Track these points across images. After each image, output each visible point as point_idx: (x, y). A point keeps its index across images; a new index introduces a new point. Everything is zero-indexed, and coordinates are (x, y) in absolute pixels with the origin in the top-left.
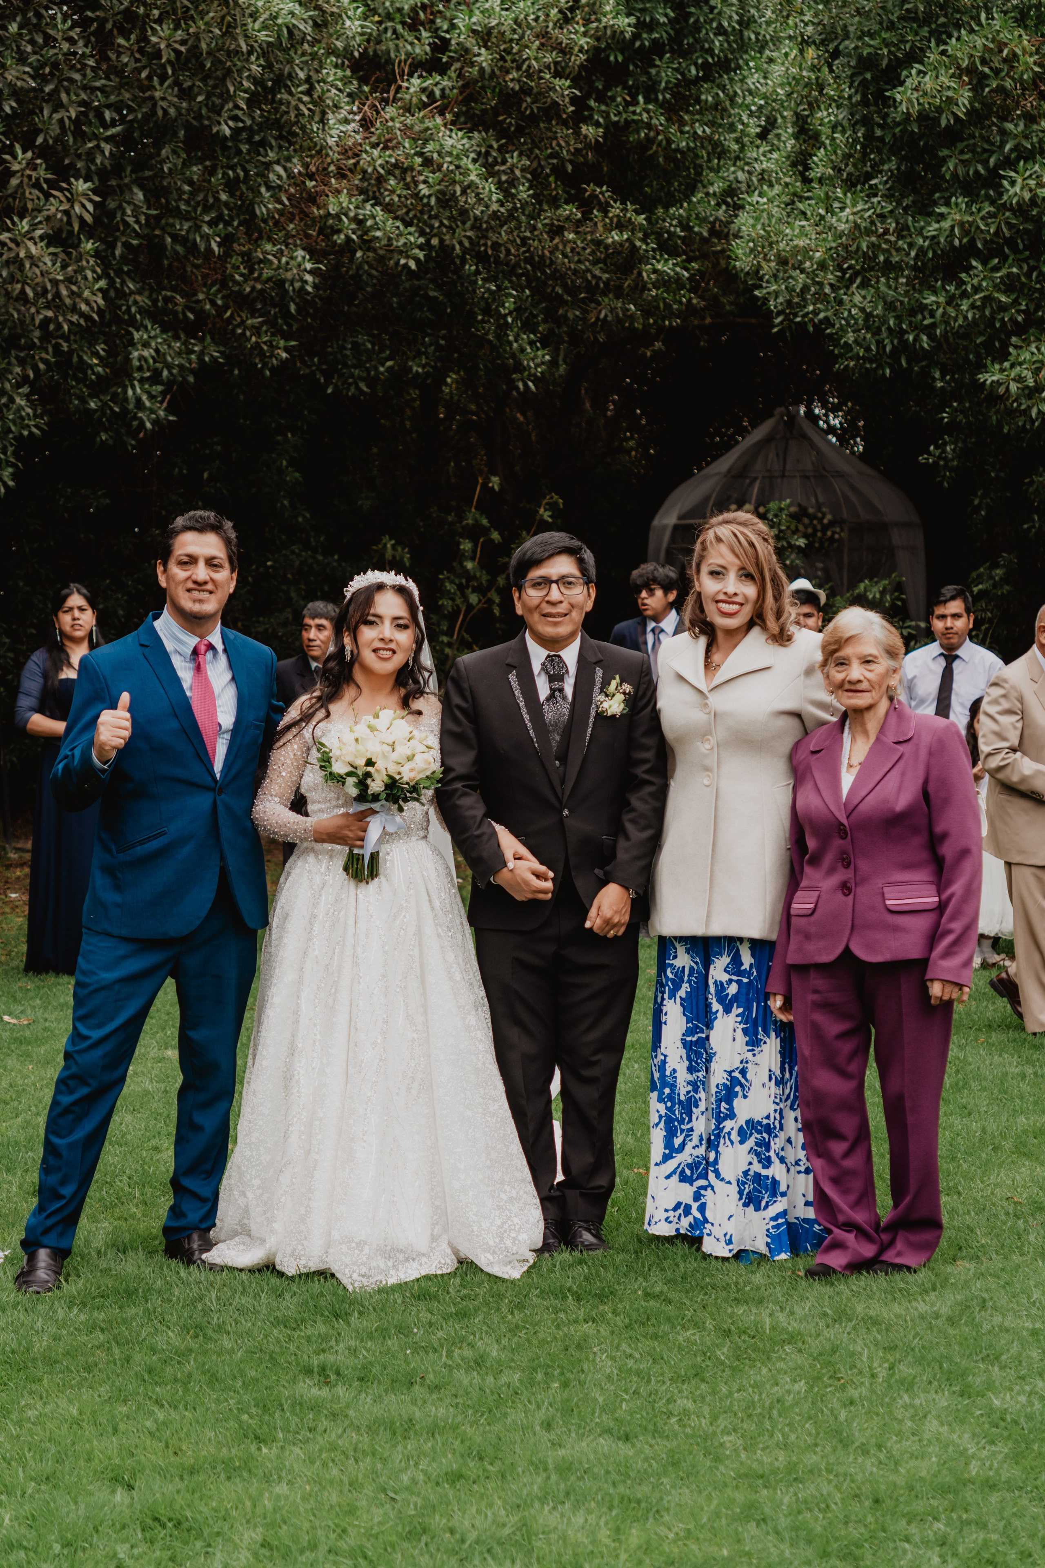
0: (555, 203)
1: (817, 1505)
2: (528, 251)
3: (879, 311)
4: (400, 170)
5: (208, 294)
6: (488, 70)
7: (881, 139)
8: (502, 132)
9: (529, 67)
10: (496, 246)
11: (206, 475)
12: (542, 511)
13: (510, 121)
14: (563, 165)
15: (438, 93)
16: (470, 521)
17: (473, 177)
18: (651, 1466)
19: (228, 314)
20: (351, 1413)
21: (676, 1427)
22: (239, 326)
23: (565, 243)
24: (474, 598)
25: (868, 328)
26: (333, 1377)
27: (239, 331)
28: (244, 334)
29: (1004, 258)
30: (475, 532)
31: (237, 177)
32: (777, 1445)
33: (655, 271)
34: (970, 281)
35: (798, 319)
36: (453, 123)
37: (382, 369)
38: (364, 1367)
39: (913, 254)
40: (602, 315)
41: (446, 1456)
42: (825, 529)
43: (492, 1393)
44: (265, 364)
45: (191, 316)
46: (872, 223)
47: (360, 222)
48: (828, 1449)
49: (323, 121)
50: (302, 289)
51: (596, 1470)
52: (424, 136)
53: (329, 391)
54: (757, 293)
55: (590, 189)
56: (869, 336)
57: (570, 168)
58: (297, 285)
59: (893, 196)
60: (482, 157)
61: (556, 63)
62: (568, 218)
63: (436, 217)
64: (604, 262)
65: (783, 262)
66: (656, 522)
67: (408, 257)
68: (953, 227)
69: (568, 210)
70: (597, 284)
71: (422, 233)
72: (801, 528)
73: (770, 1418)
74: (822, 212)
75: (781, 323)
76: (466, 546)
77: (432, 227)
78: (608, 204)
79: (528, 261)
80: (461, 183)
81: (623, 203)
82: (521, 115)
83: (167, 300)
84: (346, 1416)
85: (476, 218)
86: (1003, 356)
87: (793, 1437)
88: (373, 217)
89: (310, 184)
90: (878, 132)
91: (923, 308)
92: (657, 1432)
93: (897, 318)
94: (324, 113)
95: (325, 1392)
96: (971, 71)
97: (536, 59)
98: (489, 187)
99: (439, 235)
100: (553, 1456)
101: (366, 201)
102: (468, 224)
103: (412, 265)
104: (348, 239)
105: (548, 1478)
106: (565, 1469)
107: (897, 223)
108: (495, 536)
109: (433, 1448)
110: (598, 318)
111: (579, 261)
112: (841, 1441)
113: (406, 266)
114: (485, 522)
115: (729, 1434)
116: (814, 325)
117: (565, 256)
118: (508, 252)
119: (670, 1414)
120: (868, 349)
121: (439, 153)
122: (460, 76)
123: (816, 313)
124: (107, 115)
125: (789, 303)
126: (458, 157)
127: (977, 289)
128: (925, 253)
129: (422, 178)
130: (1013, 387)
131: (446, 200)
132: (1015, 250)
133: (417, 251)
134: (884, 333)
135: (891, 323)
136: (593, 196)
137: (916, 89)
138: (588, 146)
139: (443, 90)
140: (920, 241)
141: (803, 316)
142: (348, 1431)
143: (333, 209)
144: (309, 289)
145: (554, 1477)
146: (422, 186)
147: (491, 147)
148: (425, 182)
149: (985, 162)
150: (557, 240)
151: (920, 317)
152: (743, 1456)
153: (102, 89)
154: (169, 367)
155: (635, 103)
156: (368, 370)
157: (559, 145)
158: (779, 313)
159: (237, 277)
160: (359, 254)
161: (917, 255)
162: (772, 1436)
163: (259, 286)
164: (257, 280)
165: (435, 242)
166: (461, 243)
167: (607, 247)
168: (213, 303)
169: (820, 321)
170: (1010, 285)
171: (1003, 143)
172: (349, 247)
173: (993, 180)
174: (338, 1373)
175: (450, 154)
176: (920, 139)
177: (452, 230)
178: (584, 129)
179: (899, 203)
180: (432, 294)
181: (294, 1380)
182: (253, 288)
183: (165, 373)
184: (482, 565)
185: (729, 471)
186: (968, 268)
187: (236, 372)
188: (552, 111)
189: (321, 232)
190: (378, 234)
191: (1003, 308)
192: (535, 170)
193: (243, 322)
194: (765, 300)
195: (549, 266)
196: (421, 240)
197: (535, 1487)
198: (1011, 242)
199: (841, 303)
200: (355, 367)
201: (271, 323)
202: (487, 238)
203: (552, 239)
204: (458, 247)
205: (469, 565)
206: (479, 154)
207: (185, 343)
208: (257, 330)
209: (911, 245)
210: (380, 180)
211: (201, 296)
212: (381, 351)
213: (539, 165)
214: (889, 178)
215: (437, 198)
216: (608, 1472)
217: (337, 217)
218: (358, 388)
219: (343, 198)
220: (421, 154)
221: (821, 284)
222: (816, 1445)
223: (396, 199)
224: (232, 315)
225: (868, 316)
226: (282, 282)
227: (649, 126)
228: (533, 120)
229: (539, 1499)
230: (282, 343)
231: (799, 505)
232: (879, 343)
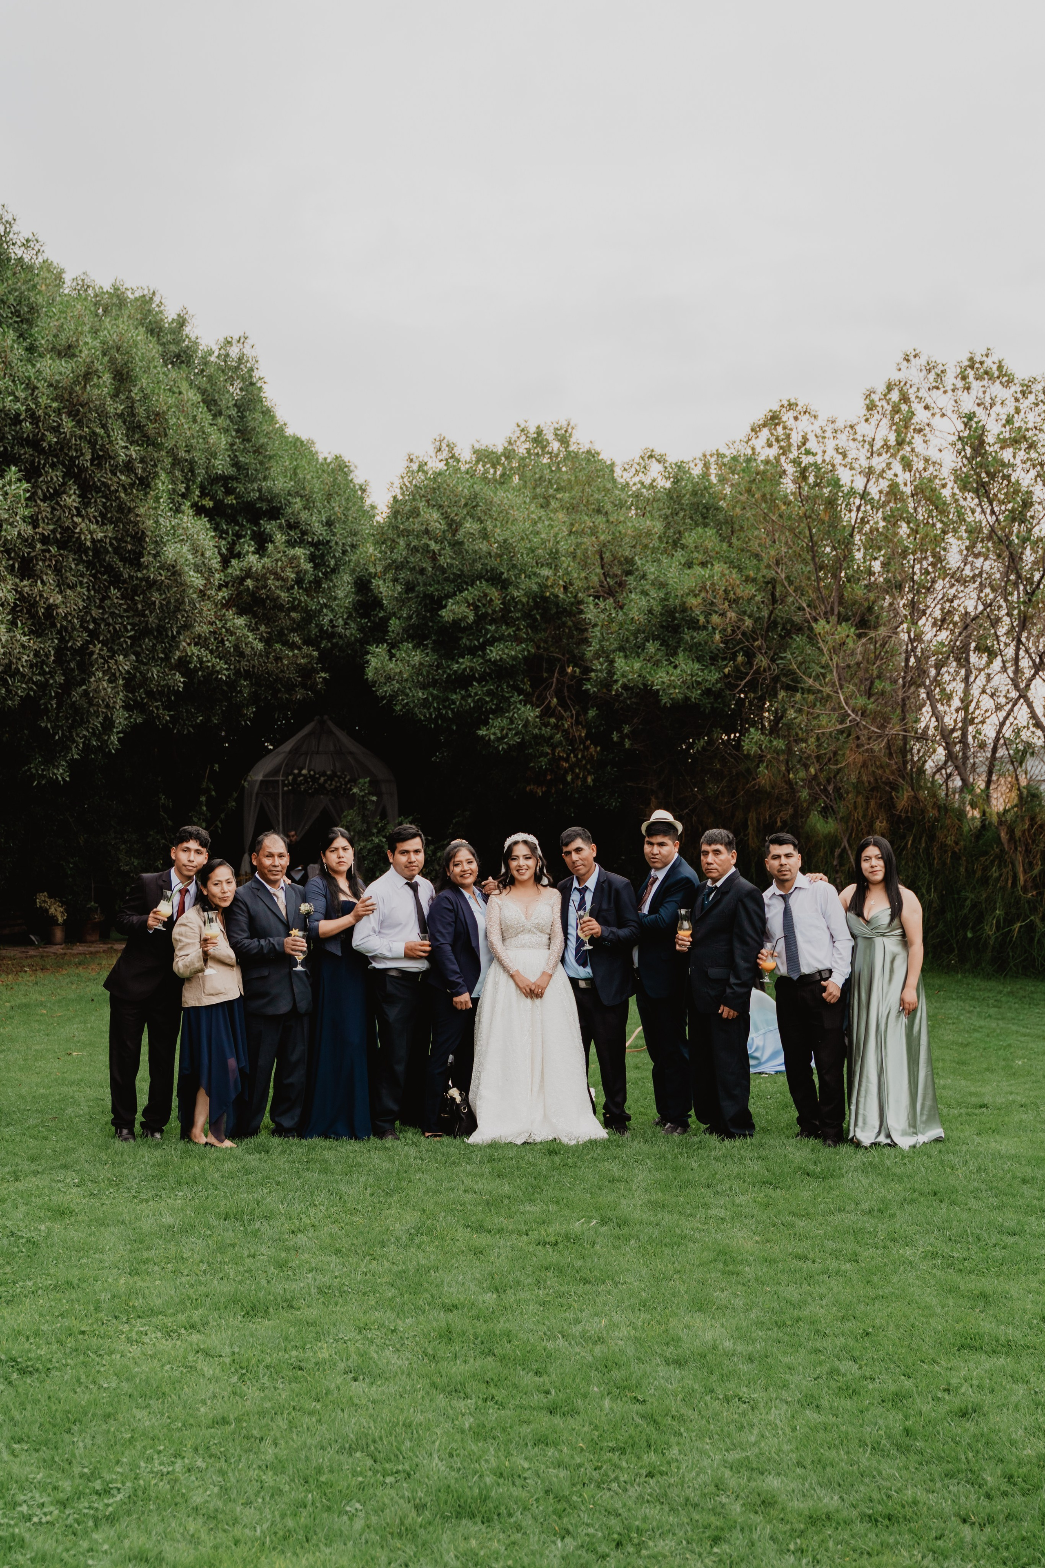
8: (255, 615)
10: (254, 666)
13: (260, 611)
23: (283, 664)
29: (487, 682)
34: (472, 691)
35: (393, 702)
36: (237, 613)
39: (446, 676)
44: (160, 723)
47: (200, 658)
52: (224, 619)
54: (375, 689)
56: (425, 711)
59: (436, 650)
60: (251, 628)
63: (233, 656)
65: (388, 678)
67: (222, 675)
68: (465, 669)
69: (278, 647)
70: (296, 683)
71: (226, 663)
77: (232, 661)
78: (300, 647)
79: (266, 673)
80: (244, 641)
81: (308, 647)
82: (266, 608)
86: (486, 723)
88: (206, 656)
90: (431, 624)
91: (447, 699)
93: (437, 703)
96: (473, 604)
97: (273, 584)
99: (234, 664)
101: (202, 648)
102: (246, 660)
103: (224, 678)
104: (196, 666)
107: (438, 663)
111: (289, 674)
113: (222, 678)
116: (401, 706)
117: (283, 671)
118: (258, 669)
120: (425, 716)
121: (233, 627)
122: (236, 589)
123: (402, 700)
124: (129, 627)
125: (390, 696)
126: (242, 629)
127: (476, 694)
128: (451, 677)
129: (226, 638)
130: (492, 737)
131: (238, 648)
132: (491, 678)
133: (225, 671)
134: (432, 709)
135: (435, 705)
136: (293, 643)
137: (451, 611)
140: (449, 671)
141: (397, 701)
144: (180, 689)
146: (226, 642)
147: (252, 622)
148: (228, 640)
149: (478, 641)
153: (128, 617)
160: (201, 673)
169: (404, 704)
170: (489, 693)
171: (486, 634)
172: (196, 670)
173: (483, 647)
175: (239, 628)
176: (451, 630)
177: (239, 662)
179: (438, 653)
180: (226, 688)
186: (472, 685)
189: (184, 663)
190: (208, 664)
191: (487, 703)
194: (377, 692)
195: (275, 675)
196: (227, 667)
198: (489, 675)
201: (164, 704)
208: (157, 708)
209: (444, 672)
232: (431, 714)
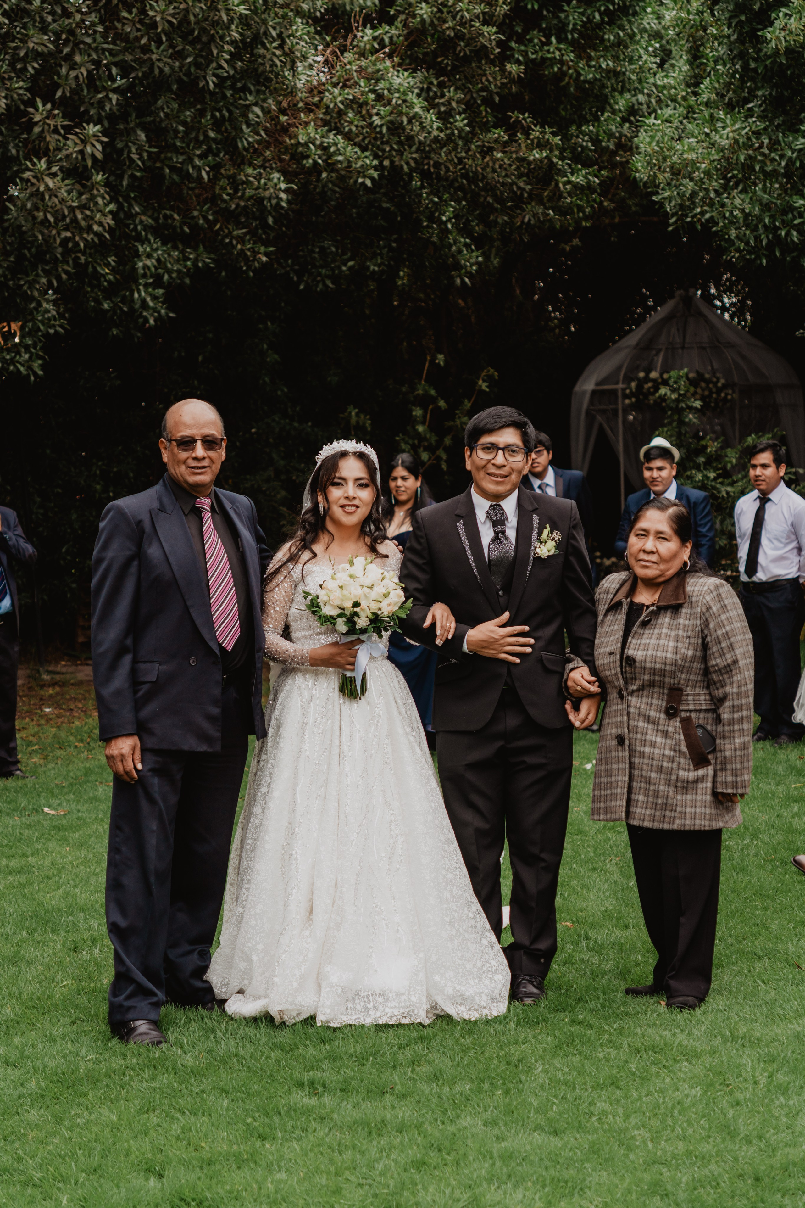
0: (486, 128)
1: (710, 1182)
2: (464, 168)
3: (757, 211)
4: (357, 104)
5: (201, 211)
6: (428, 20)
7: (755, 70)
8: (440, 71)
9: (462, 17)
10: (437, 165)
11: (200, 358)
12: (480, 382)
13: (447, 62)
14: (492, 96)
15: (387, 40)
16: (421, 392)
17: (417, 109)
18: (575, 1154)
19: (218, 227)
20: (335, 1116)
21: (596, 1124)
22: (226, 236)
23: (495, 161)
24: (425, 456)
25: (747, 226)
26: (320, 1089)
27: (227, 240)
28: (231, 242)
30: (424, 402)
31: (222, 116)
32: (678, 1137)
33: (569, 182)
35: (689, 219)
36: (400, 65)
37: (344, 268)
38: (345, 1081)
39: (783, 164)
40: (526, 220)
41: (411, 1148)
42: (719, 391)
43: (448, 1099)
44: (249, 267)
45: (187, 230)
46: (749, 139)
47: (325, 149)
48: (719, 1140)
49: (293, 68)
50: (278, 204)
51: (532, 1158)
52: (376, 77)
53: (302, 287)
54: (654, 198)
55: (514, 116)
56: (748, 232)
57: (497, 99)
58: (274, 202)
59: (766, 116)
60: (425, 93)
61: (484, 13)
62: (496, 141)
63: (387, 142)
64: (527, 175)
65: (676, 172)
66: (577, 388)
67: (364, 177)
69: (498, 133)
70: (522, 194)
71: (376, 156)
72: (699, 391)
73: (672, 1116)
74: (707, 130)
75: (676, 222)
76: (418, 412)
77: (384, 151)
78: (529, 128)
79: (463, 176)
80: (407, 114)
81: (542, 126)
82: (456, 57)
83: (166, 217)
84: (332, 1119)
85: (420, 142)
87: (690, 1131)
88: (336, 144)
89: (283, 118)
90: (753, 65)
91: (792, 209)
92: (580, 1128)
93: (771, 217)
94: (293, 62)
95: (314, 1101)
97: (468, 10)
98: (431, 117)
99: (390, 157)
100: (496, 1148)
101: (330, 131)
102: (414, 148)
103: (368, 183)
104: (315, 162)
105: (494, 1164)
106: (507, 1157)
107: (770, 139)
108: (442, 404)
109: (401, 1143)
110: (523, 222)
111: (506, 176)
112: (729, 1133)
113: (363, 183)
114: (433, 392)
115: (638, 1129)
116: (702, 224)
117: (494, 171)
118: (447, 169)
119: (591, 1114)
120: (747, 243)
121: (389, 90)
122: (405, 25)
123: (703, 213)
125: (681, 206)
126: (404, 93)
128: (794, 163)
129: (375, 111)
131: (395, 128)
133: (372, 172)
134: (761, 230)
135: (767, 221)
136: (517, 121)
137: (783, 29)
138: (512, 81)
139: (391, 38)
140: (789, 153)
141: (692, 217)
142: (333, 1131)
143: (302, 139)
144: (284, 204)
145: (498, 1164)
146: (375, 118)
147: (432, 83)
148: (378, 114)
150: (487, 159)
151: (790, 216)
152: (650, 1145)
153: (109, 51)
154: (169, 272)
155: (549, 43)
156: (333, 270)
157: (488, 80)
158: (673, 215)
159: (225, 196)
160: (324, 175)
161: (787, 164)
162: (673, 1131)
163: (242, 204)
164: (241, 198)
165: (386, 163)
166: (408, 163)
167: (529, 163)
168: (205, 218)
169: (707, 220)
172: (316, 168)
174: (324, 1086)
175: (398, 91)
176: (788, 69)
177: (400, 153)
178: (508, 67)
179: (771, 121)
180: (385, 205)
181: (289, 1092)
182: (238, 205)
183: (166, 277)
184: (431, 428)
185: (638, 344)
187: (223, 274)
188: (482, 52)
189: (293, 157)
190: (340, 158)
192: (469, 101)
193: (230, 233)
194: (661, 204)
195: (482, 181)
196: (375, 162)
197: (483, 1172)
199: (723, 205)
200: (322, 267)
201: (253, 233)
202: (430, 158)
203: (484, 158)
204: (405, 167)
205: (420, 429)
206: (422, 89)
207: (183, 252)
208: (241, 240)
209: (782, 157)
210: (341, 114)
211: (196, 213)
212: (344, 254)
213: (472, 97)
214: (764, 102)
215: (388, 129)
216: (541, 1159)
217: (306, 145)
218: (325, 285)
219: (311, 129)
220: (373, 91)
221: (707, 190)
222: (709, 1137)
223: (354, 129)
224: (221, 229)
225: (746, 216)
226: (262, 199)
227: (562, 62)
228: (466, 60)
229: (486, 1180)
230: (262, 249)
231: (697, 372)
232: (757, 238)
